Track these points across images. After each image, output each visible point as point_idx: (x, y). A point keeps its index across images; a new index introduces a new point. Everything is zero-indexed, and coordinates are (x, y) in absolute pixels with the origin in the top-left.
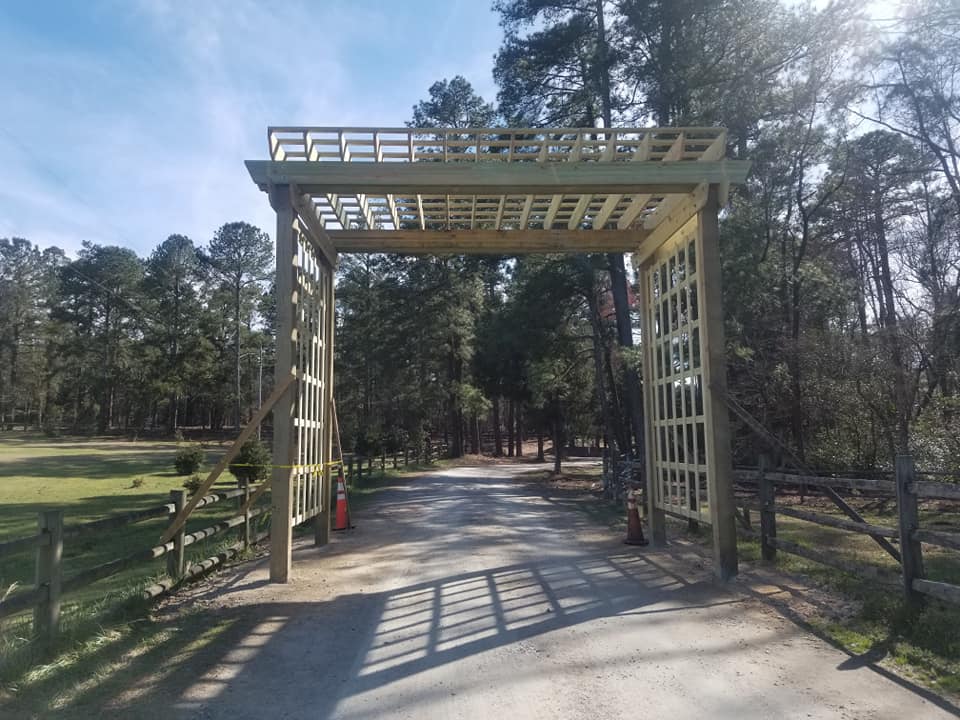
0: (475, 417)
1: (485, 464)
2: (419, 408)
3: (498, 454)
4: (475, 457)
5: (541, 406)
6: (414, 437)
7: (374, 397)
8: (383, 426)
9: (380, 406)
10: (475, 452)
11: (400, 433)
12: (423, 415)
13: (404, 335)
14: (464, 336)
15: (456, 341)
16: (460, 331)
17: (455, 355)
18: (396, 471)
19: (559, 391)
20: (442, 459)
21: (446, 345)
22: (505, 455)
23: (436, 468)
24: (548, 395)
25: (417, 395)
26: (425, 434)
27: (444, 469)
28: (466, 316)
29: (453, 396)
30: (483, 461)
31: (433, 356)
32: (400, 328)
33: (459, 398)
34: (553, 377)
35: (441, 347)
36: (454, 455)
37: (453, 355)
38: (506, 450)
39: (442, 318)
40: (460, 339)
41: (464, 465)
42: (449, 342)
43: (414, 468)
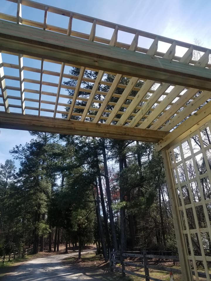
0: (43, 236)
1: (46, 256)
2: (21, 233)
3: (50, 251)
4: (41, 253)
5: (76, 230)
6: (18, 246)
7: (3, 230)
8: (5, 242)
9: (5, 233)
10: (41, 251)
11: (12, 244)
12: (22, 237)
13: (19, 204)
14: (42, 204)
15: (39, 206)
16: (41, 202)
17: (38, 212)
18: (9, 263)
19: (82, 224)
20: (29, 255)
21: (36, 207)
22: (53, 251)
23: (27, 260)
24: (79, 225)
25: (21, 228)
26: (22, 244)
27: (30, 260)
28: (44, 196)
29: (36, 228)
30: (45, 254)
31: (29, 213)
32: (18, 201)
33: (38, 229)
34: (81, 217)
35: (34, 208)
36: (34, 253)
37: (37, 212)
38: (53, 249)
39: (34, 197)
40: (41, 206)
41: (38, 257)
42: (36, 206)
43: (17, 261)
